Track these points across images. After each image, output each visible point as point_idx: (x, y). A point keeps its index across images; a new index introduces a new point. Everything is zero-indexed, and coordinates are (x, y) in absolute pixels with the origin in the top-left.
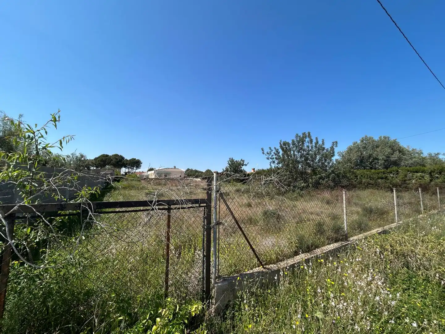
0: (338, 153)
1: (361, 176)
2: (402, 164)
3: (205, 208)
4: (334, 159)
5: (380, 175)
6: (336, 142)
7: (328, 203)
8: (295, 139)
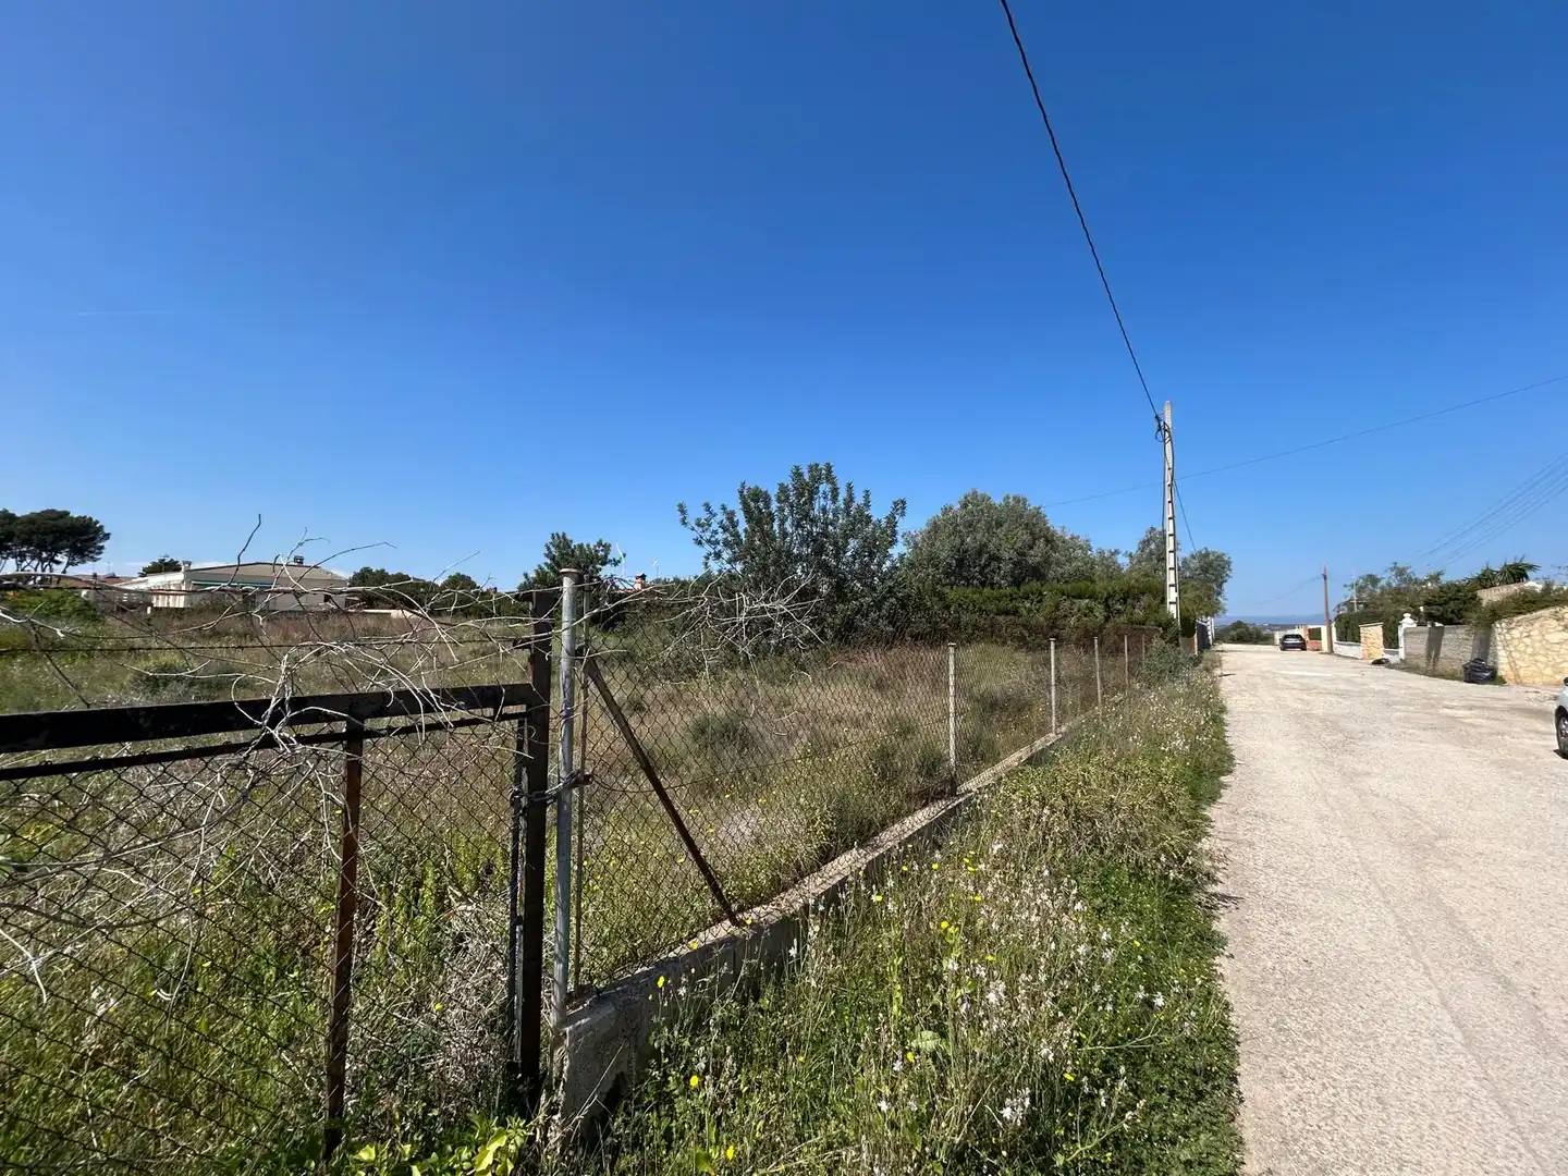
1: (960, 605)
2: (1051, 574)
3: (521, 724)
4: (896, 551)
5: (1002, 605)
6: (903, 502)
7: (880, 686)
8: (788, 482)
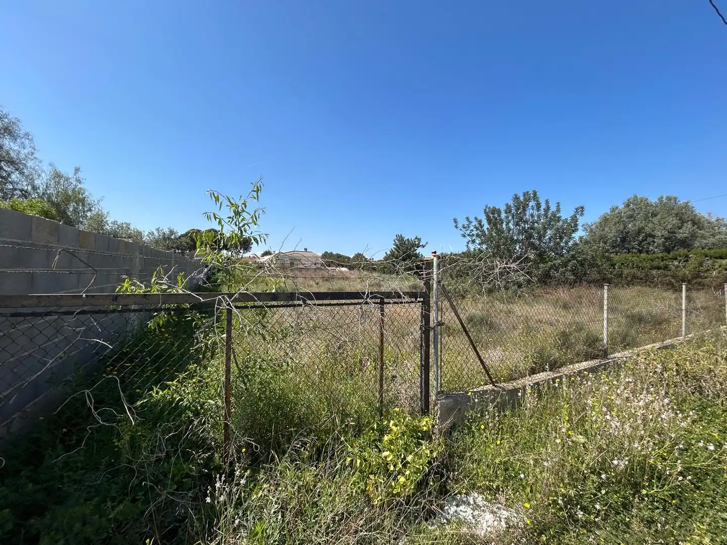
0: (583, 226)
1: (622, 264)
2: (697, 244)
3: (422, 304)
4: (576, 236)
6: (582, 208)
8: (511, 203)
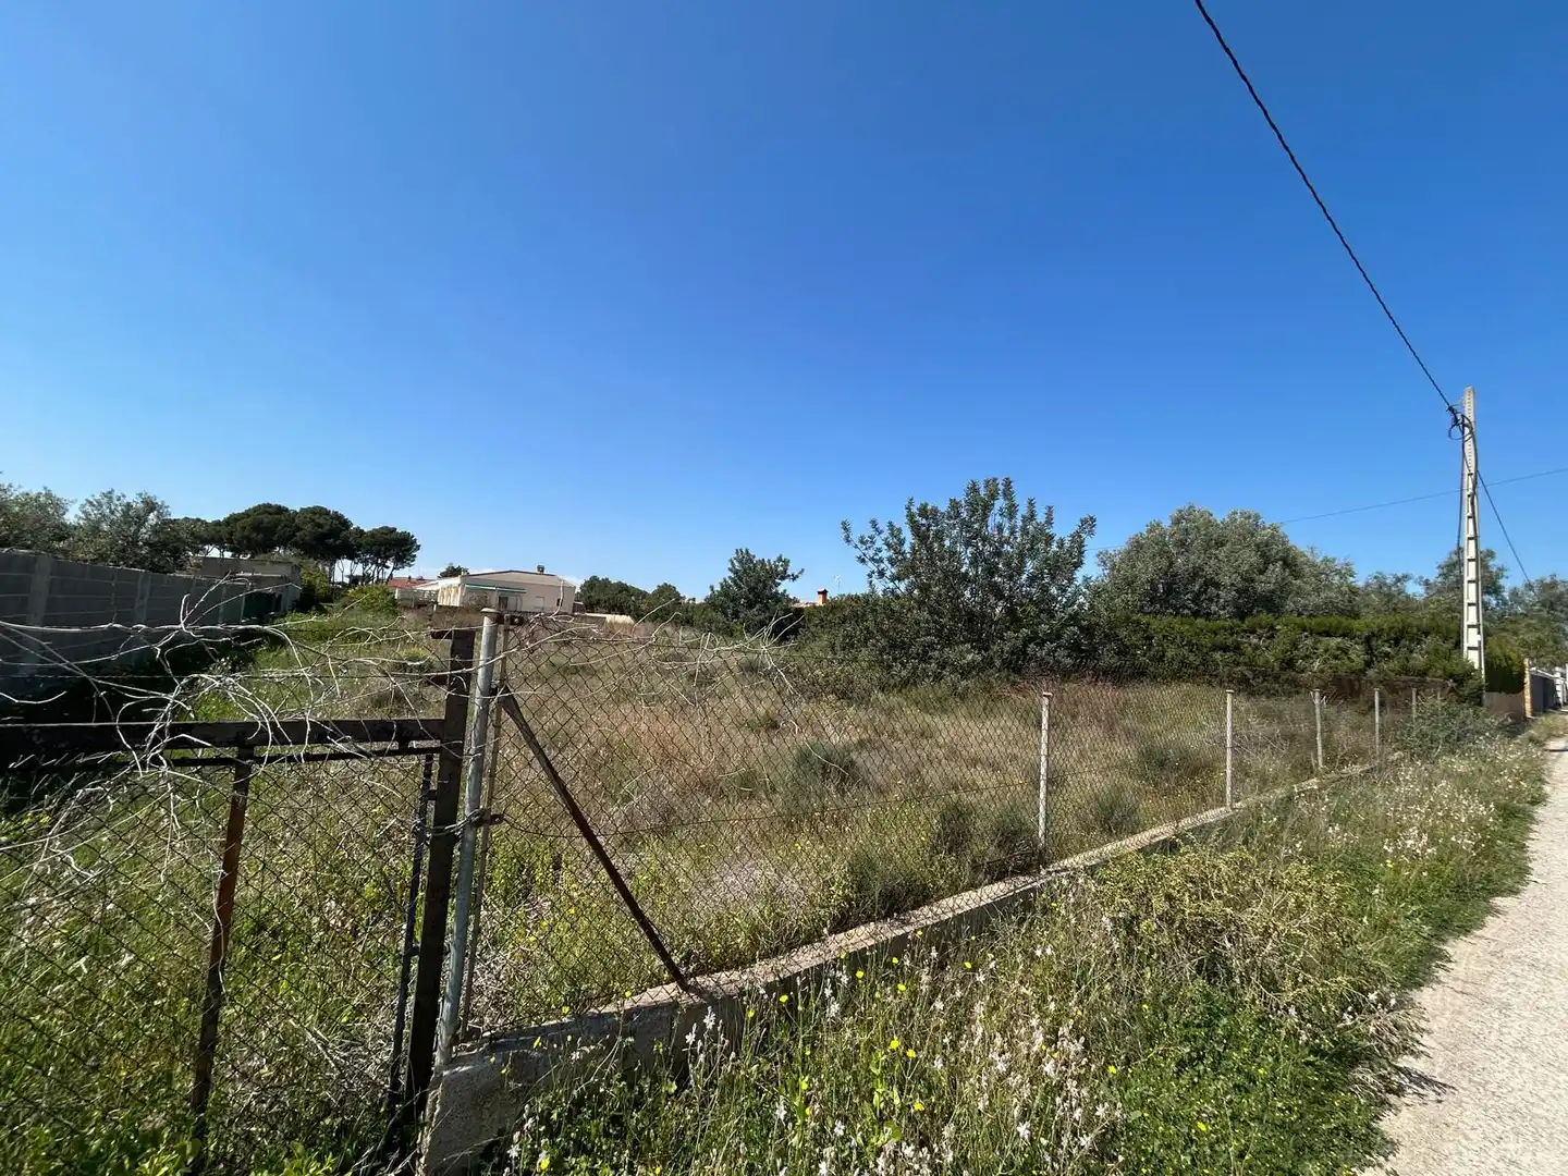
0: (1098, 556)
3: (430, 758)
6: (1093, 520)
